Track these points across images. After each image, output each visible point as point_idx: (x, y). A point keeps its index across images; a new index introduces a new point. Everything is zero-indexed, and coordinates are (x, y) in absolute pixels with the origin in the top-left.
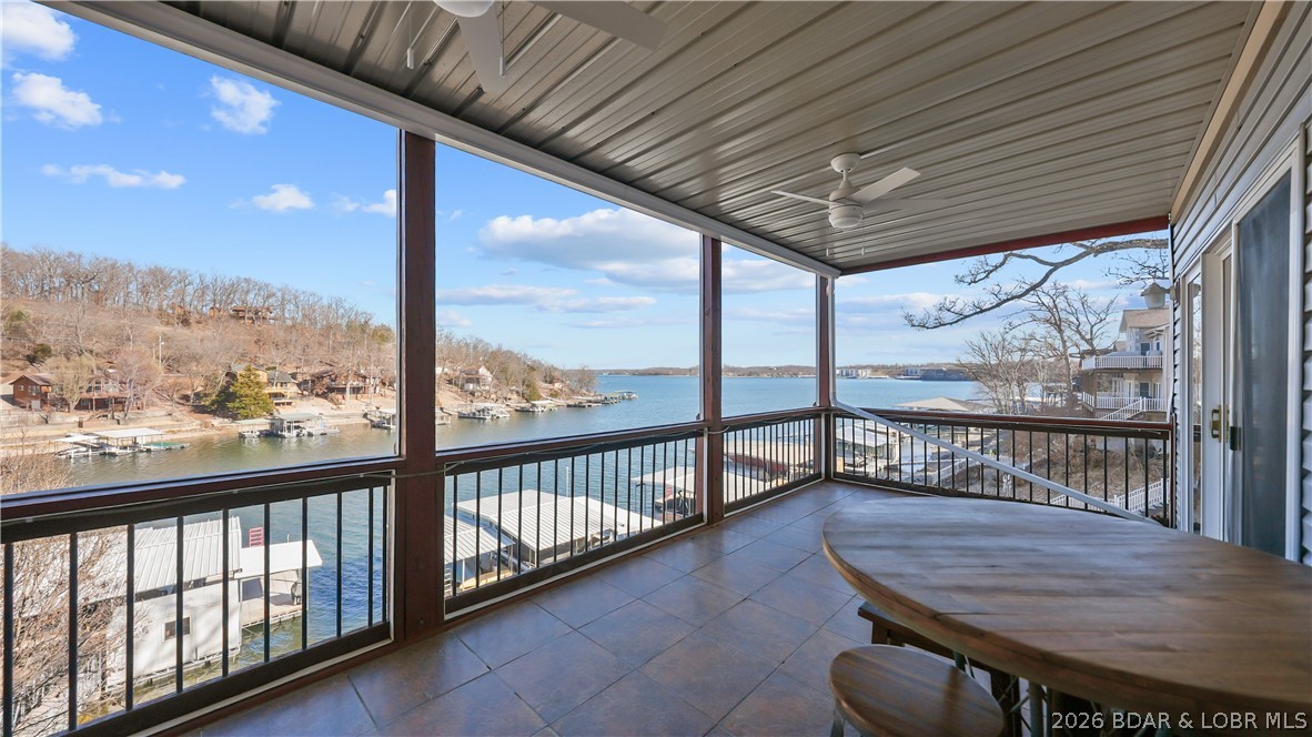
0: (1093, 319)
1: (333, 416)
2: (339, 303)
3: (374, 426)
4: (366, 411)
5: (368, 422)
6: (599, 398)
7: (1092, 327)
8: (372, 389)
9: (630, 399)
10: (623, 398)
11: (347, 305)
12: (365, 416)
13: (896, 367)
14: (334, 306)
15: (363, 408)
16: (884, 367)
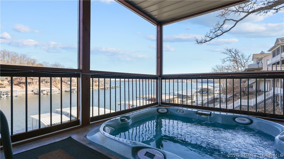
0: (245, 61)
1: (21, 91)
2: (24, 56)
3: (35, 94)
4: (32, 90)
5: (33, 93)
7: (245, 63)
8: (35, 83)
11: (27, 57)
12: (32, 91)
14: (23, 57)
15: (31, 89)
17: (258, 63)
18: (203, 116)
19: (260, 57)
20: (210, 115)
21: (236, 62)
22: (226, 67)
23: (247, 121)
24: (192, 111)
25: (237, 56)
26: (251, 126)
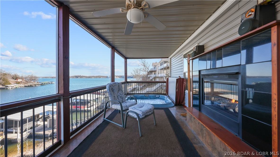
6: (39, 84)
9: (52, 83)
10: (49, 83)
13: (120, 76)
16: (118, 76)
17: (155, 68)
18: (147, 97)
19: (155, 65)
20: (149, 96)
21: (145, 66)
22: (139, 69)
23: (159, 96)
24: (142, 95)
25: (145, 63)
26: (159, 97)
